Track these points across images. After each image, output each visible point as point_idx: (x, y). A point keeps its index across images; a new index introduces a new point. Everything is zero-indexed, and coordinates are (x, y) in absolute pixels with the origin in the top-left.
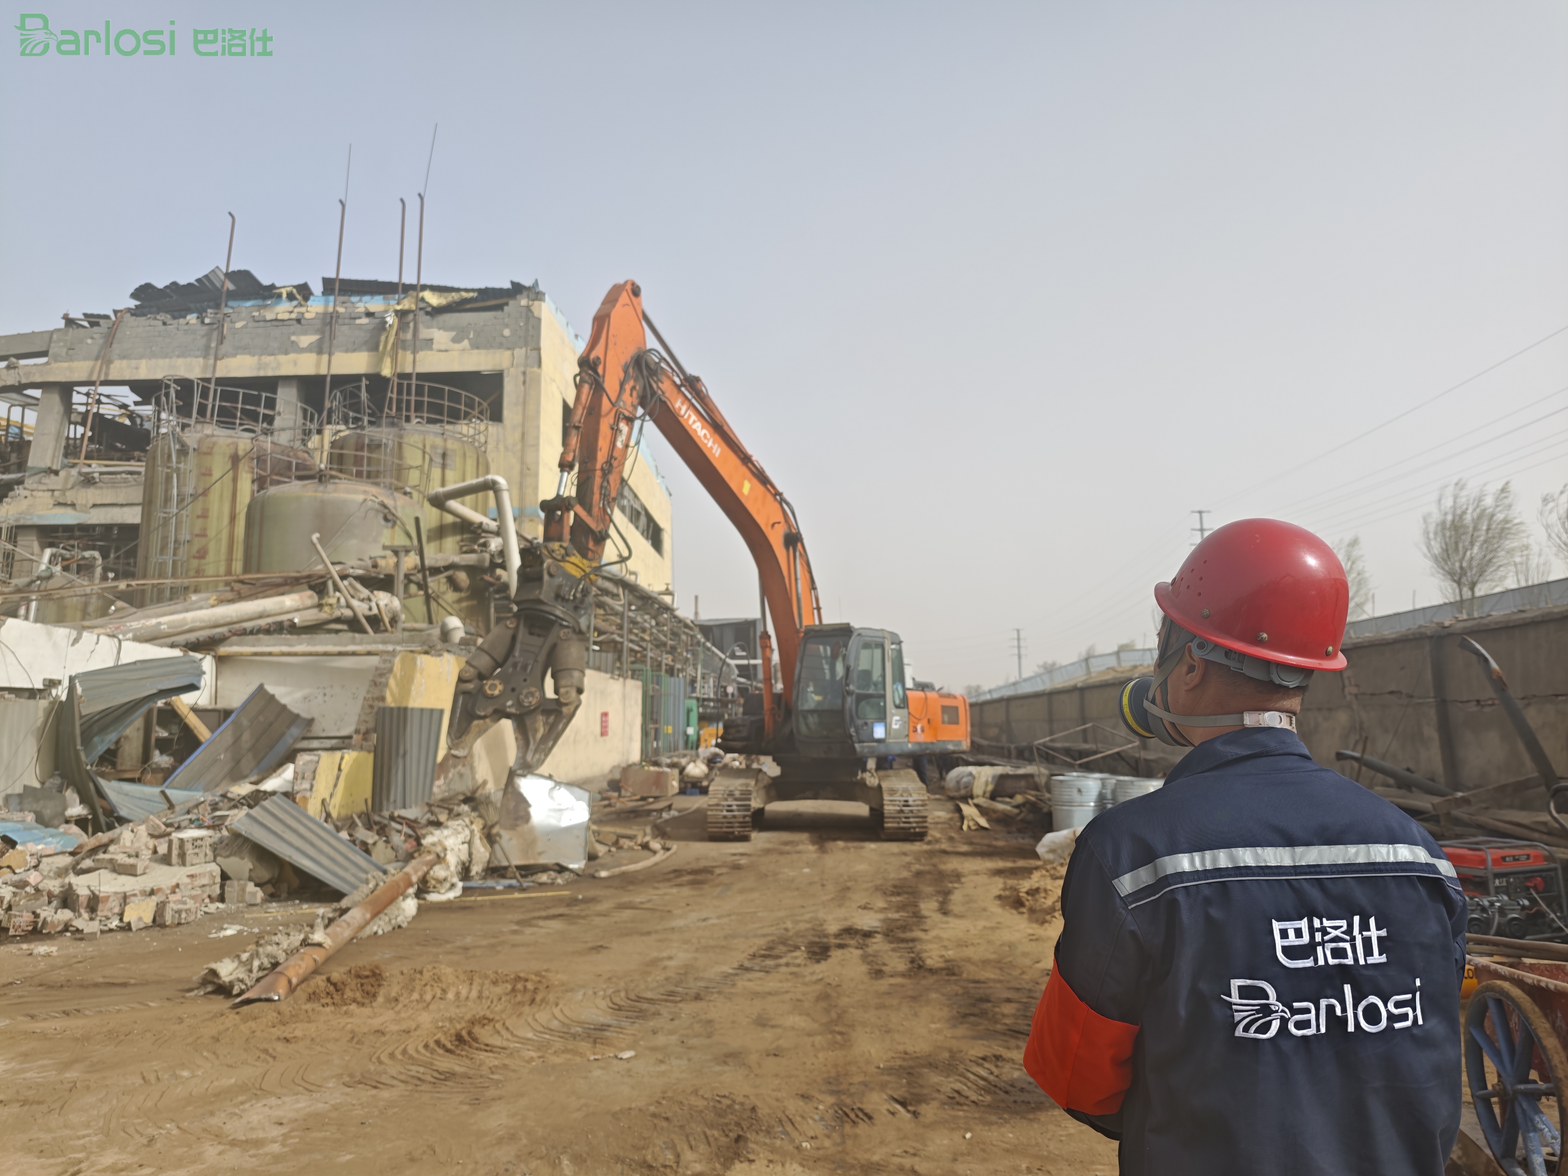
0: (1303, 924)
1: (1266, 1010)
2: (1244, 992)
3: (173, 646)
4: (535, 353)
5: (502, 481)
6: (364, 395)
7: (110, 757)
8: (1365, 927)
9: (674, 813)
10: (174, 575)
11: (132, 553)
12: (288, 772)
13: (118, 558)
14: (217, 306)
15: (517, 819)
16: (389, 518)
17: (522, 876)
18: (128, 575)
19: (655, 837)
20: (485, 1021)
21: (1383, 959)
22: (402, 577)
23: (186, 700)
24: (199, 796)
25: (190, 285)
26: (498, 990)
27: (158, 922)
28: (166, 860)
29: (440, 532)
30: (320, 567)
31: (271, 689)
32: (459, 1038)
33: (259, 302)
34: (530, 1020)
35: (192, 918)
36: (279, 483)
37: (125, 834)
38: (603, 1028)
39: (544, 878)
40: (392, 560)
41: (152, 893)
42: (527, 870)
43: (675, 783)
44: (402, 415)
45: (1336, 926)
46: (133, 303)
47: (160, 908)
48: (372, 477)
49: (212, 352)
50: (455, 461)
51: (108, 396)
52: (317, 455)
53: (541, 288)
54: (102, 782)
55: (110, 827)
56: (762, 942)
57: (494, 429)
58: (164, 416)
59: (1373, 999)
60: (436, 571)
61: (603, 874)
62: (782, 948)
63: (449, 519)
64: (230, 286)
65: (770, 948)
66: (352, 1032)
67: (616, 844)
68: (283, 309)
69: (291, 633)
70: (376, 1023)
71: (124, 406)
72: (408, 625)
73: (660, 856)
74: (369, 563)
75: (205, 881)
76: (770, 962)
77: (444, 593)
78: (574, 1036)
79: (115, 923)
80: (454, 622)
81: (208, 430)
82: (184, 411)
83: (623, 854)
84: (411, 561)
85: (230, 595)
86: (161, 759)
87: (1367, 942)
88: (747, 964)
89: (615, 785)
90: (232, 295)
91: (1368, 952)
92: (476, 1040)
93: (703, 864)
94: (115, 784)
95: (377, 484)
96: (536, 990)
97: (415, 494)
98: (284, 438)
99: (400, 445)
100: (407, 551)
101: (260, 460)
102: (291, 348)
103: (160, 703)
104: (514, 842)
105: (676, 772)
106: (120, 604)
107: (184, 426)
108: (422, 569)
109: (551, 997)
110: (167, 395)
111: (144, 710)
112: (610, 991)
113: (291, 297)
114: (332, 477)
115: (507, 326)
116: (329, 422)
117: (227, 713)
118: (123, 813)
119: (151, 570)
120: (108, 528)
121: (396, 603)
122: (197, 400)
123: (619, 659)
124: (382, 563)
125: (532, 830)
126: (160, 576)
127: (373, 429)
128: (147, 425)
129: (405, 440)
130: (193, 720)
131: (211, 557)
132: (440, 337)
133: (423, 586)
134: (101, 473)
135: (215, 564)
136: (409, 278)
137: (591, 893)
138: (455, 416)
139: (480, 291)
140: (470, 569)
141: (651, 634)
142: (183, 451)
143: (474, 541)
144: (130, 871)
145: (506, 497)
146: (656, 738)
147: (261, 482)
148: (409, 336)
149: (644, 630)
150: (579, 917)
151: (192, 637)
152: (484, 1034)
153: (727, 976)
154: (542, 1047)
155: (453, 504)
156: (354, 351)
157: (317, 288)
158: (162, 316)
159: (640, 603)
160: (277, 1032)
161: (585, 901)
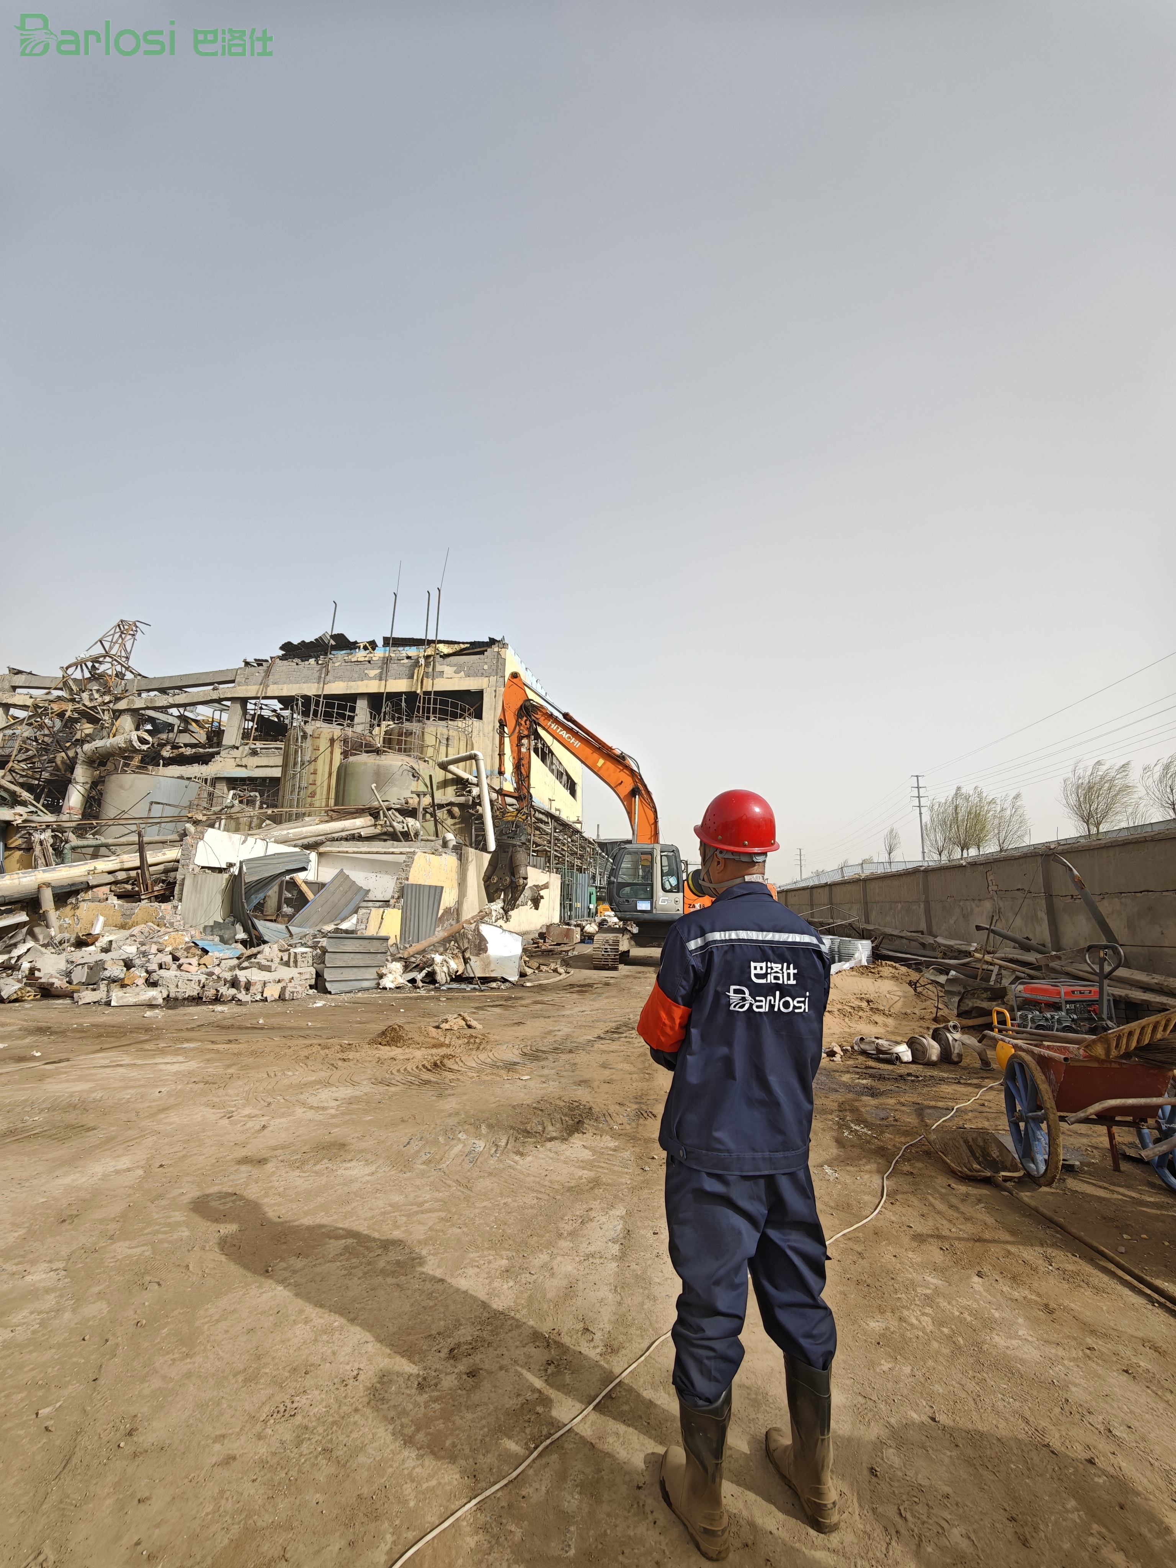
0: (764, 965)
1: (744, 999)
2: (736, 991)
3: (295, 846)
4: (502, 679)
5: (480, 755)
6: (403, 704)
7: (260, 907)
8: (788, 968)
9: (576, 953)
10: (297, 807)
11: (276, 793)
12: (354, 919)
13: (268, 796)
14: (326, 654)
15: (480, 950)
16: (415, 775)
17: (482, 983)
18: (276, 806)
19: (562, 965)
20: (450, 1057)
21: (794, 982)
22: (421, 809)
23: (300, 877)
24: (306, 931)
25: (311, 642)
26: (460, 1042)
27: (281, 998)
28: (287, 964)
29: (445, 784)
30: (376, 803)
31: (346, 872)
32: (435, 1064)
33: (349, 651)
34: (475, 1057)
35: (299, 996)
36: (356, 754)
37: (266, 948)
38: (515, 1064)
39: (494, 985)
40: (416, 799)
41: (279, 981)
42: (485, 980)
43: (578, 936)
44: (426, 714)
45: (777, 967)
46: (281, 653)
47: (283, 989)
48: (407, 751)
49: (322, 680)
50: (454, 742)
51: (266, 705)
52: (377, 739)
53: (506, 641)
54: (256, 921)
55: (258, 945)
56: (614, 1025)
57: (476, 722)
58: (295, 716)
59: (788, 999)
60: (441, 806)
61: (528, 984)
62: (624, 1028)
63: (450, 776)
64: (333, 642)
65: (618, 1028)
66: (379, 1058)
67: (538, 968)
68: (360, 655)
69: (359, 841)
70: (392, 1054)
71: (274, 711)
72: (423, 838)
73: (564, 976)
74: (403, 801)
75: (308, 976)
76: (616, 1036)
77: (446, 820)
78: (498, 1067)
79: (259, 997)
80: (450, 836)
81: (319, 724)
82: (305, 714)
83: (541, 974)
84: (427, 800)
85: (326, 818)
86: (287, 910)
87: (789, 974)
88: (602, 1035)
89: (542, 936)
90: (334, 648)
91: (789, 979)
92: (444, 1066)
93: (588, 981)
94: (262, 922)
95: (410, 756)
96: (480, 1043)
97: (431, 761)
98: (358, 729)
99: (423, 733)
100: (425, 795)
101: (345, 741)
102: (364, 677)
103: (288, 878)
104: (478, 963)
105: (579, 929)
106: (268, 822)
107: (306, 722)
108: (433, 805)
109: (489, 1047)
110: (297, 705)
111: (278, 881)
112: (522, 1046)
113: (365, 648)
114: (384, 751)
115: (486, 663)
116: (384, 720)
117: (323, 885)
118: (266, 938)
119: (285, 804)
120: (264, 779)
121: (418, 825)
122: (313, 707)
123: (549, 861)
124: (410, 801)
125: (488, 957)
126: (290, 807)
127: (408, 723)
128: (287, 721)
129: (426, 730)
130: (304, 888)
131: (318, 796)
132: (448, 670)
133: (433, 815)
134: (261, 749)
135: (320, 801)
136: (431, 637)
137: (519, 995)
138: (454, 716)
139: (471, 643)
140: (461, 806)
141: (568, 847)
142: (305, 737)
143: (464, 789)
144: (268, 969)
145: (482, 763)
146: (570, 910)
147: (345, 754)
148: (430, 670)
149: (564, 845)
150: (511, 1007)
151: (305, 841)
152: (449, 1063)
153: (590, 1041)
154: (479, 1071)
155: (452, 768)
156: (400, 678)
157: (380, 643)
158: (296, 660)
159: (561, 828)
160: (340, 1056)
161: (516, 998)
